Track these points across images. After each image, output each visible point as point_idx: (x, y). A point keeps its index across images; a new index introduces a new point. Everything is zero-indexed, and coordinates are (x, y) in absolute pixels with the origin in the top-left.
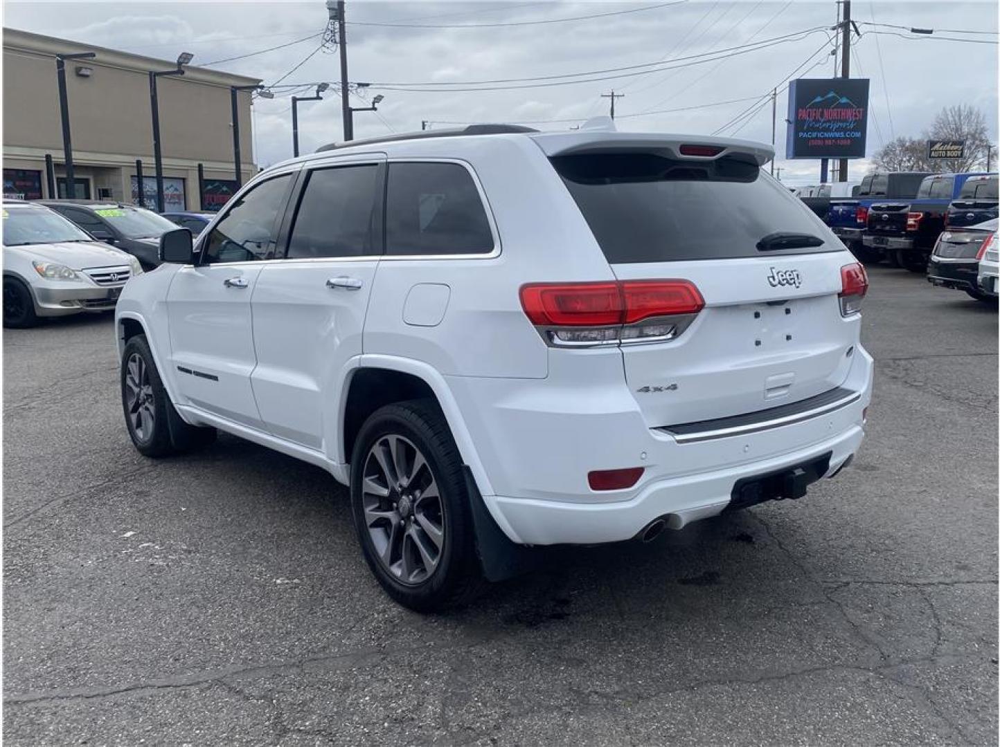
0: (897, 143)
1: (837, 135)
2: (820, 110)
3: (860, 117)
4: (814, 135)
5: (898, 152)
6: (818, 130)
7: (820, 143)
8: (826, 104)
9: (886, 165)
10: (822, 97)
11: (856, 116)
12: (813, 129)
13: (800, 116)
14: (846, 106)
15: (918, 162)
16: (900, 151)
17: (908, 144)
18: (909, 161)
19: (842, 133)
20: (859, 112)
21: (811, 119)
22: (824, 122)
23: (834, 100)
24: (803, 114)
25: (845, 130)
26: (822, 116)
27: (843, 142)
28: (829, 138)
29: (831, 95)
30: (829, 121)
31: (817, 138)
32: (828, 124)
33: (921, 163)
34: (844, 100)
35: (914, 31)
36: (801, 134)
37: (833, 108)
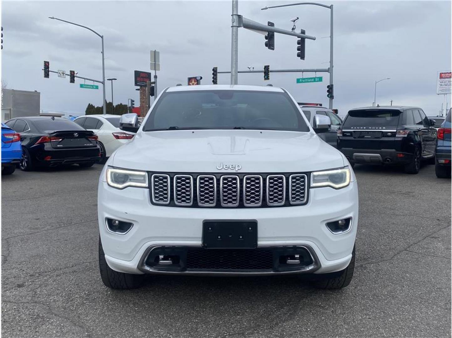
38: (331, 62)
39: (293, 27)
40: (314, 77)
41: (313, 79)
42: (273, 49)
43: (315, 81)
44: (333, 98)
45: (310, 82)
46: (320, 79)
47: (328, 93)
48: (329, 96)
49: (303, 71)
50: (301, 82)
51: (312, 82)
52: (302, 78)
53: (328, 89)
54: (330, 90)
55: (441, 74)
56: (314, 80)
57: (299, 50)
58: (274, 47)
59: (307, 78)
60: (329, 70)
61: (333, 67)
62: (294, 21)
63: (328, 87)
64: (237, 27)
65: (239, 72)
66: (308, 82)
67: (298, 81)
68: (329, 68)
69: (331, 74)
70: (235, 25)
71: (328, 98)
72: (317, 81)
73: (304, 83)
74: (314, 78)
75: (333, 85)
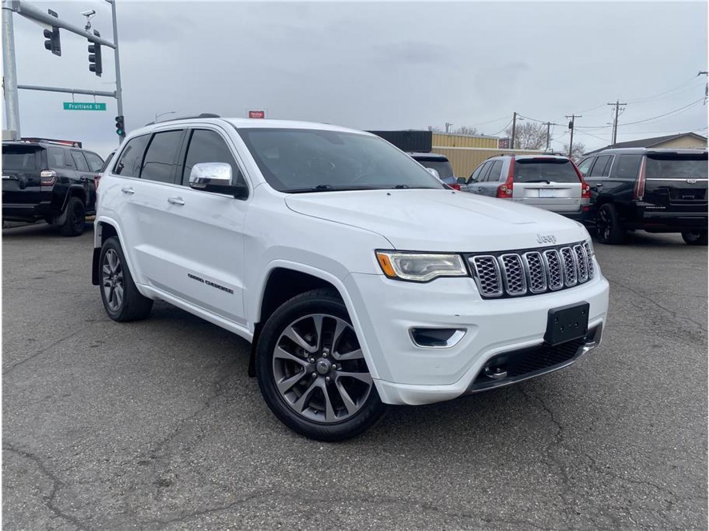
38: (118, 82)
39: (86, 25)
40: (93, 102)
41: (91, 106)
42: (60, 55)
43: (94, 109)
44: (125, 136)
45: (86, 109)
46: (103, 107)
47: (117, 129)
48: (120, 132)
49: (73, 92)
50: (71, 109)
51: (90, 109)
52: (72, 102)
53: (117, 122)
54: (121, 124)
55: (250, 112)
56: (93, 107)
57: (94, 62)
58: (60, 50)
59: (81, 104)
60: (116, 95)
61: (121, 91)
62: (88, 15)
63: (117, 119)
64: (10, 11)
65: (19, 87)
66: (84, 109)
67: (66, 106)
68: (115, 92)
69: (119, 100)
70: (6, 7)
71: (118, 135)
72: (98, 109)
73: (76, 111)
74: (93, 105)
75: (122, 117)
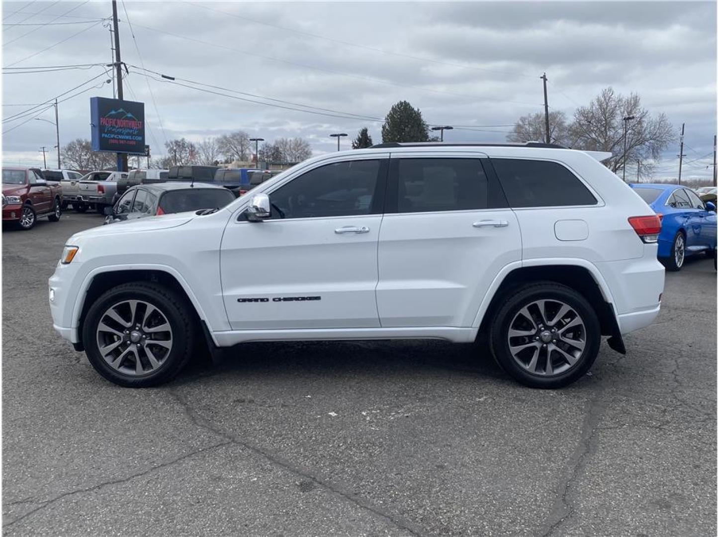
0: (76, 142)
1: (127, 137)
2: (115, 120)
3: (140, 127)
4: (112, 136)
5: (78, 148)
6: (113, 133)
7: (116, 142)
8: (119, 116)
9: (70, 157)
10: (116, 111)
11: (138, 126)
12: (111, 132)
13: (101, 122)
14: (130, 119)
15: (92, 156)
16: (79, 148)
17: (84, 144)
18: (86, 155)
19: (130, 137)
20: (139, 124)
21: (110, 125)
22: (118, 128)
23: (122, 114)
24: (103, 121)
25: (132, 135)
26: (116, 124)
27: (131, 143)
28: (122, 139)
29: (121, 110)
30: (121, 128)
31: (114, 138)
32: (120, 130)
33: (94, 157)
34: (129, 115)
35: (163, 76)
36: (103, 135)
37: (123, 119)
